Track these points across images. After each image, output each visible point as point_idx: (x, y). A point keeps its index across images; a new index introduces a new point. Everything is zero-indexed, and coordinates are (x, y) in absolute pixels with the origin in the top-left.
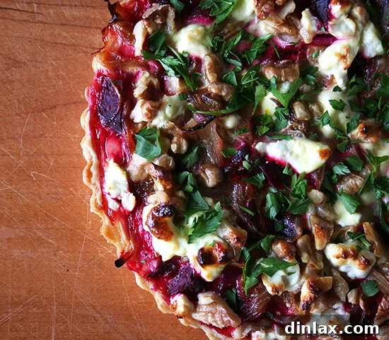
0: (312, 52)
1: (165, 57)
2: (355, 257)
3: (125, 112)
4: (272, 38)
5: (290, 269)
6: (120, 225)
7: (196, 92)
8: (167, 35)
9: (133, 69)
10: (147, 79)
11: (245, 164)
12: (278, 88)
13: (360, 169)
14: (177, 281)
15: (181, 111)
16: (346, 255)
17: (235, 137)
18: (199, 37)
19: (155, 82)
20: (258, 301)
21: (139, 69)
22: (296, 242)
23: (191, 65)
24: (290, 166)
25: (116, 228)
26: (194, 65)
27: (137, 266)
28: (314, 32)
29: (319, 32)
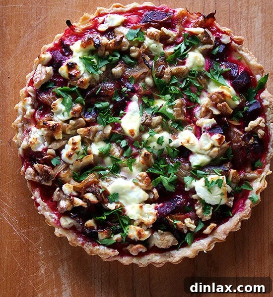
0: (192, 126)
1: (185, 45)
2: (73, 149)
3: (152, 23)
4: (199, 105)
5: (66, 113)
6: (90, 24)
7: (166, 62)
8: (198, 46)
9: (178, 29)
10: (172, 35)
11: (125, 89)
12: (170, 107)
13: (125, 155)
14: (59, 55)
15: (154, 54)
16: (74, 144)
17: (141, 84)
18: (197, 62)
19: (171, 40)
20: (48, 98)
21: (178, 32)
22: (81, 117)
23: (181, 59)
24: (125, 114)
25: (88, 22)
26: (181, 61)
27: (67, 35)
28: (202, 126)
29: (202, 128)
